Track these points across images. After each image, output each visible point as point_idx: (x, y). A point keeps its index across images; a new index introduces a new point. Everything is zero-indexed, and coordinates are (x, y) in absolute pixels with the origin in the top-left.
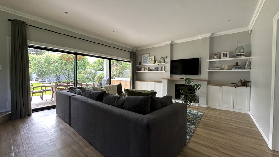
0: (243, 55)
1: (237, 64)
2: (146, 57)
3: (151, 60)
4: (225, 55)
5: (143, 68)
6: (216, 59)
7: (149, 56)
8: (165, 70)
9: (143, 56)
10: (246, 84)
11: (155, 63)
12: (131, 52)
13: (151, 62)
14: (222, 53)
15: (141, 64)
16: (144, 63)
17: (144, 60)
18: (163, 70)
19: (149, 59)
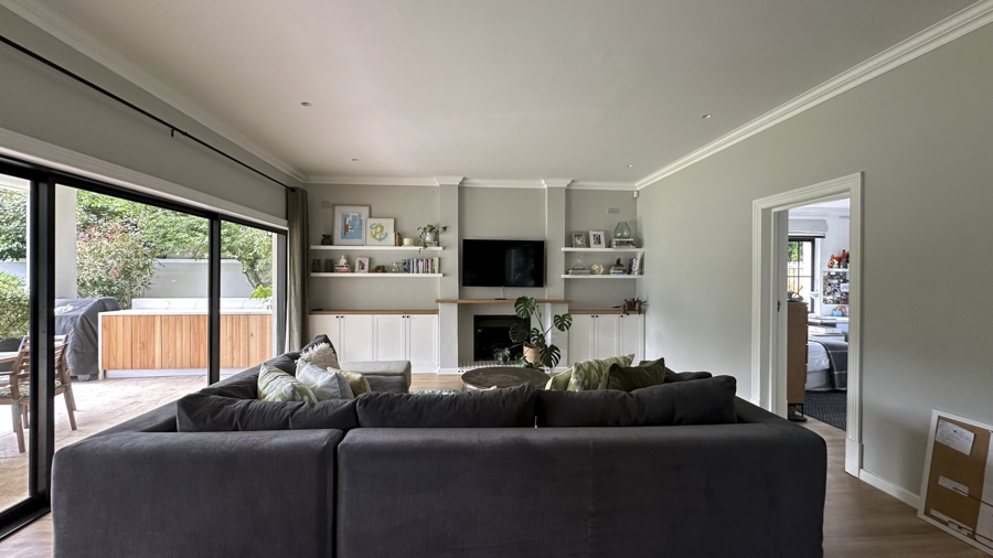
0: (630, 243)
1: (619, 262)
2: (354, 217)
3: (379, 230)
4: (598, 241)
5: (343, 261)
6: (580, 246)
7: (370, 217)
9: (339, 211)
11: (401, 244)
12: (293, 190)
13: (380, 240)
14: (591, 233)
15: (331, 244)
16: (345, 241)
17: (346, 228)
18: (433, 272)
19: (371, 228)
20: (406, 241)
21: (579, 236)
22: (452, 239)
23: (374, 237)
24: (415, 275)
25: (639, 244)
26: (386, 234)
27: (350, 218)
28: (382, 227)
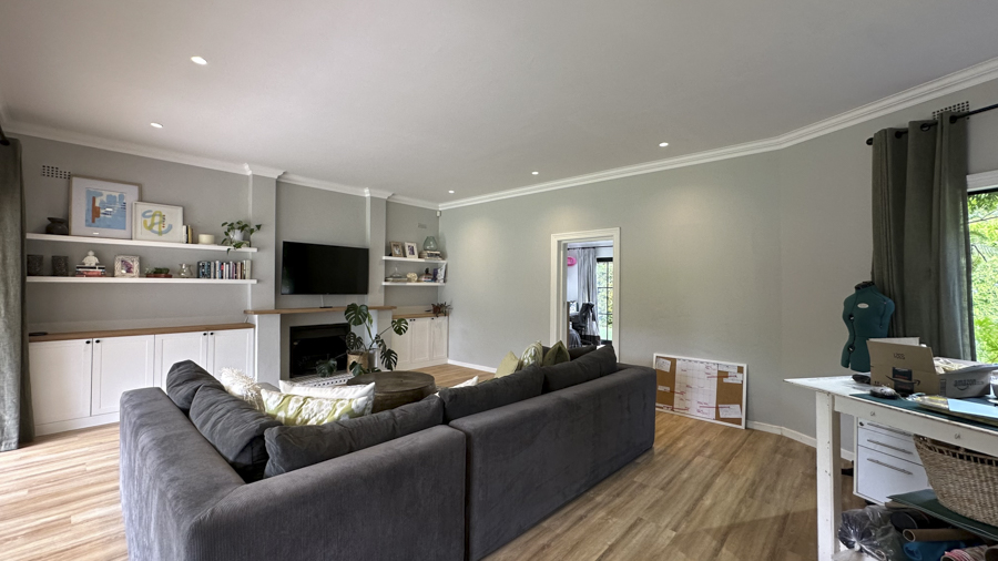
0: (437, 255)
1: (427, 271)
2: (110, 197)
4: (412, 251)
5: (91, 260)
6: (398, 256)
8: (257, 277)
9: (85, 184)
13: (160, 233)
15: (67, 233)
17: (94, 212)
18: (243, 277)
19: (144, 215)
20: (204, 238)
21: (396, 246)
22: (268, 239)
23: (150, 228)
24: (218, 281)
25: (443, 256)
26: (170, 227)
27: (104, 198)
28: (164, 218)
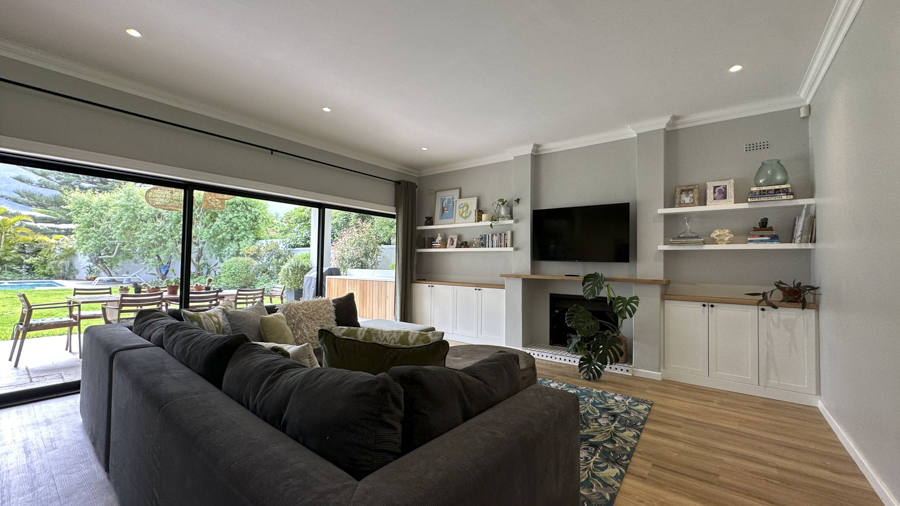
0: (786, 192)
1: (764, 224)
2: (449, 200)
3: (465, 208)
4: (722, 194)
5: (439, 238)
6: (688, 205)
8: (516, 245)
10: (798, 295)
11: (479, 219)
12: (398, 183)
13: (466, 218)
15: (432, 224)
17: (443, 210)
18: (507, 246)
19: (460, 207)
20: (484, 216)
21: (687, 191)
22: (524, 211)
23: (461, 215)
24: (490, 249)
25: (805, 191)
26: (471, 212)
28: (468, 206)
